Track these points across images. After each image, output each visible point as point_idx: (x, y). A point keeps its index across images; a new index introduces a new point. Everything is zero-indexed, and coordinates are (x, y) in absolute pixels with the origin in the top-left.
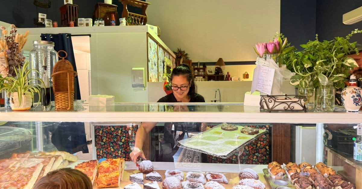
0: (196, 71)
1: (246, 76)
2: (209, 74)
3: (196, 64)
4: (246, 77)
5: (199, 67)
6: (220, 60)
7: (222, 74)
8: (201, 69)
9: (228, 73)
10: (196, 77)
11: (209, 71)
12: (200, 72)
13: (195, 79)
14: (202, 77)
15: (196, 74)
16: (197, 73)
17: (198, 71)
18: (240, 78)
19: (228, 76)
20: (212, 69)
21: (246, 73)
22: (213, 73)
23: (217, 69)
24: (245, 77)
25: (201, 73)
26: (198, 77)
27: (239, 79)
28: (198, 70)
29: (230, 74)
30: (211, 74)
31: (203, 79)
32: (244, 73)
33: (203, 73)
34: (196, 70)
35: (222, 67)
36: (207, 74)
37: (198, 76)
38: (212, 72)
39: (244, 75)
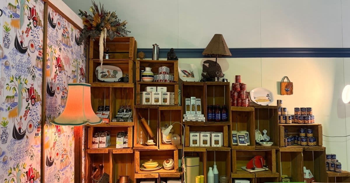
0: (148, 71)
1: (286, 87)
2: (185, 79)
3: (149, 52)
4: (287, 91)
5: (155, 59)
6: (218, 39)
7: (224, 80)
8: (162, 64)
9: (237, 78)
10: (149, 89)
11: (184, 72)
12: (161, 73)
13: (144, 93)
14: (165, 88)
15: (147, 80)
16: (150, 76)
17: (152, 71)
18: (271, 93)
19: (238, 87)
20: (192, 65)
21: (286, 80)
22: (197, 78)
23: (207, 65)
24: (284, 91)
25: (161, 77)
26: (155, 88)
27: (268, 95)
28: (155, 67)
29: (242, 81)
30: (190, 79)
31: (169, 93)
32: (280, 80)
33: (167, 77)
34: (148, 69)
35: (221, 62)
36: (180, 80)
37: (155, 84)
38: (193, 76)
39: (280, 84)
